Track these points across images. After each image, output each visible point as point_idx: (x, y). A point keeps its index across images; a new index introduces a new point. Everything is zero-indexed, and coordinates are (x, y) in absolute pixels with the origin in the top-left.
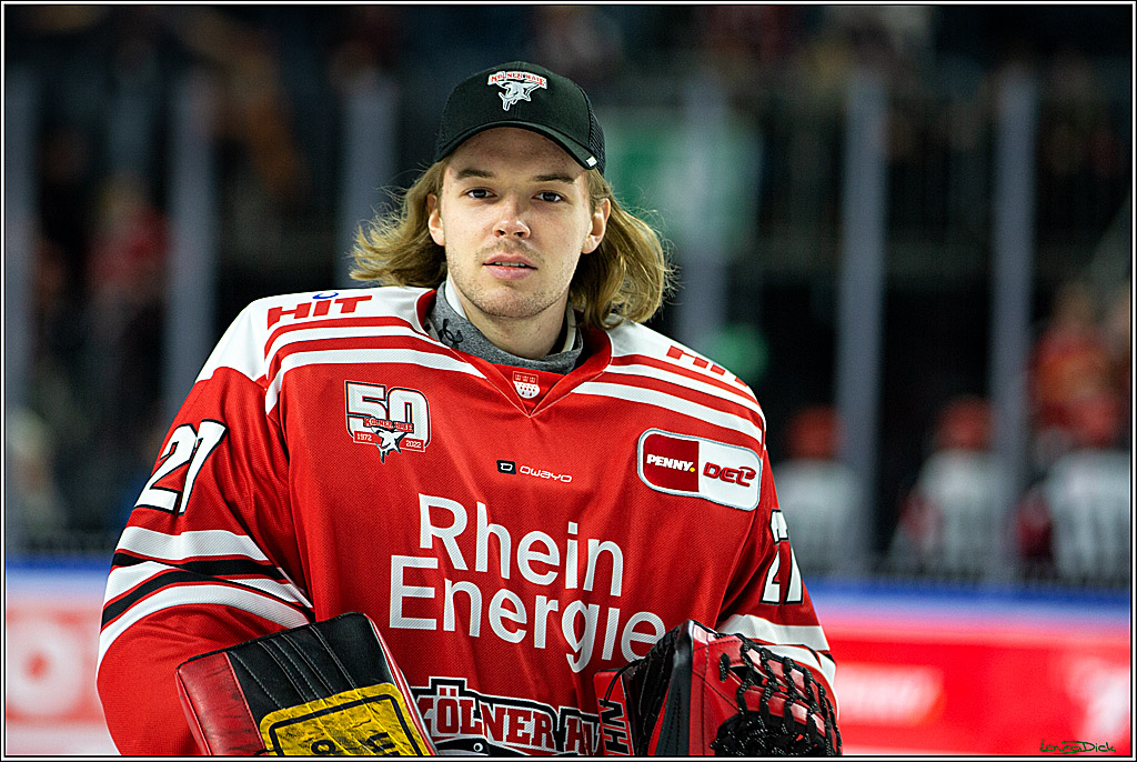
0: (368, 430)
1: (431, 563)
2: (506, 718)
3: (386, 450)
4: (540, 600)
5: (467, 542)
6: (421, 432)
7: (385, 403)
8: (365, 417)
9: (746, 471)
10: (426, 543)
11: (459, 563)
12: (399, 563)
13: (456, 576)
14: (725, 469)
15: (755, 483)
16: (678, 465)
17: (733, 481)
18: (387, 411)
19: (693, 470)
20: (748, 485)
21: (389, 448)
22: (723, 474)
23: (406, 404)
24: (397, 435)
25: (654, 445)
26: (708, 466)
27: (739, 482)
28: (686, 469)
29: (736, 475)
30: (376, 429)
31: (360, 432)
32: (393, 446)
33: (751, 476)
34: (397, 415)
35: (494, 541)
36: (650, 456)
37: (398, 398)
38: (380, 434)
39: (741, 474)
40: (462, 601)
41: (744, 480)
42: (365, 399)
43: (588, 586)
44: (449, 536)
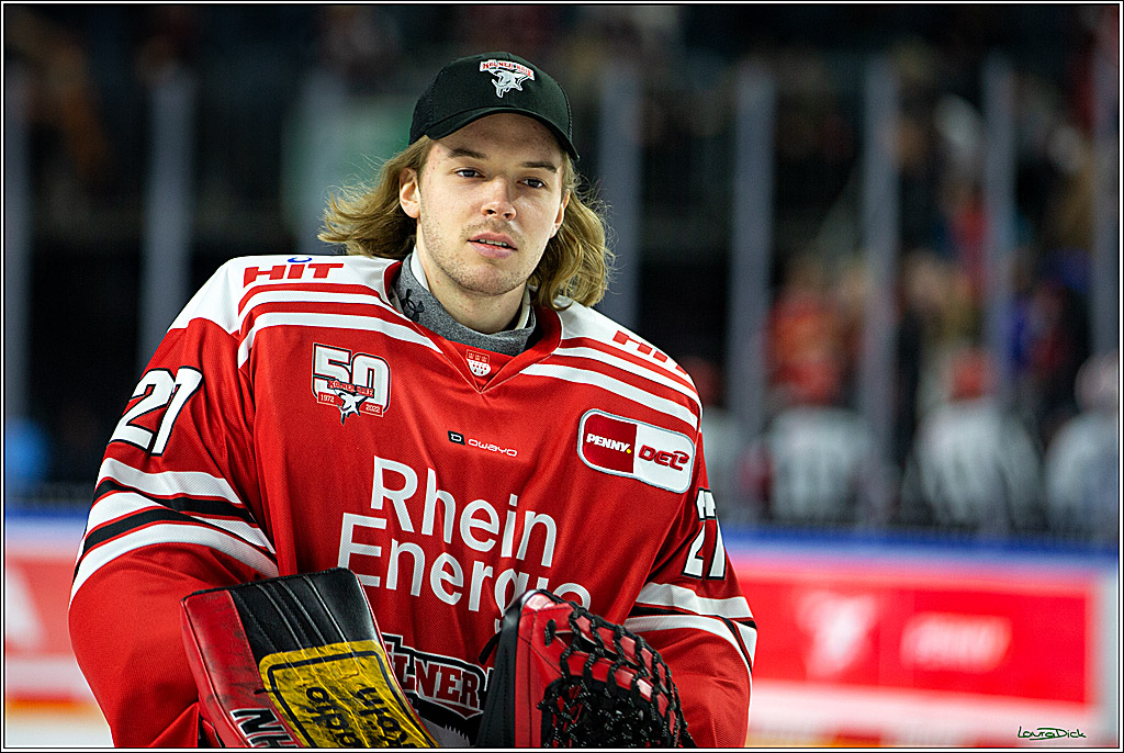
0: (332, 392)
1: (380, 524)
2: (439, 675)
3: (347, 412)
4: (478, 565)
5: (415, 505)
6: (381, 398)
7: (349, 367)
8: (330, 380)
9: (680, 455)
10: (377, 504)
11: (406, 525)
12: (350, 521)
13: (403, 537)
14: (660, 452)
15: (688, 467)
16: (615, 445)
17: (666, 464)
18: (351, 375)
19: (629, 451)
20: (681, 469)
21: (350, 410)
22: (658, 457)
23: (369, 369)
24: (359, 398)
25: (596, 425)
26: (644, 448)
27: (673, 465)
28: (623, 450)
29: (670, 459)
30: (338, 392)
31: (324, 394)
32: (353, 409)
33: (684, 460)
34: (360, 379)
35: (440, 505)
36: (590, 435)
37: (362, 363)
38: (343, 397)
39: (674, 457)
40: (406, 561)
41: (677, 464)
42: (331, 362)
43: (521, 555)
44: (400, 498)
